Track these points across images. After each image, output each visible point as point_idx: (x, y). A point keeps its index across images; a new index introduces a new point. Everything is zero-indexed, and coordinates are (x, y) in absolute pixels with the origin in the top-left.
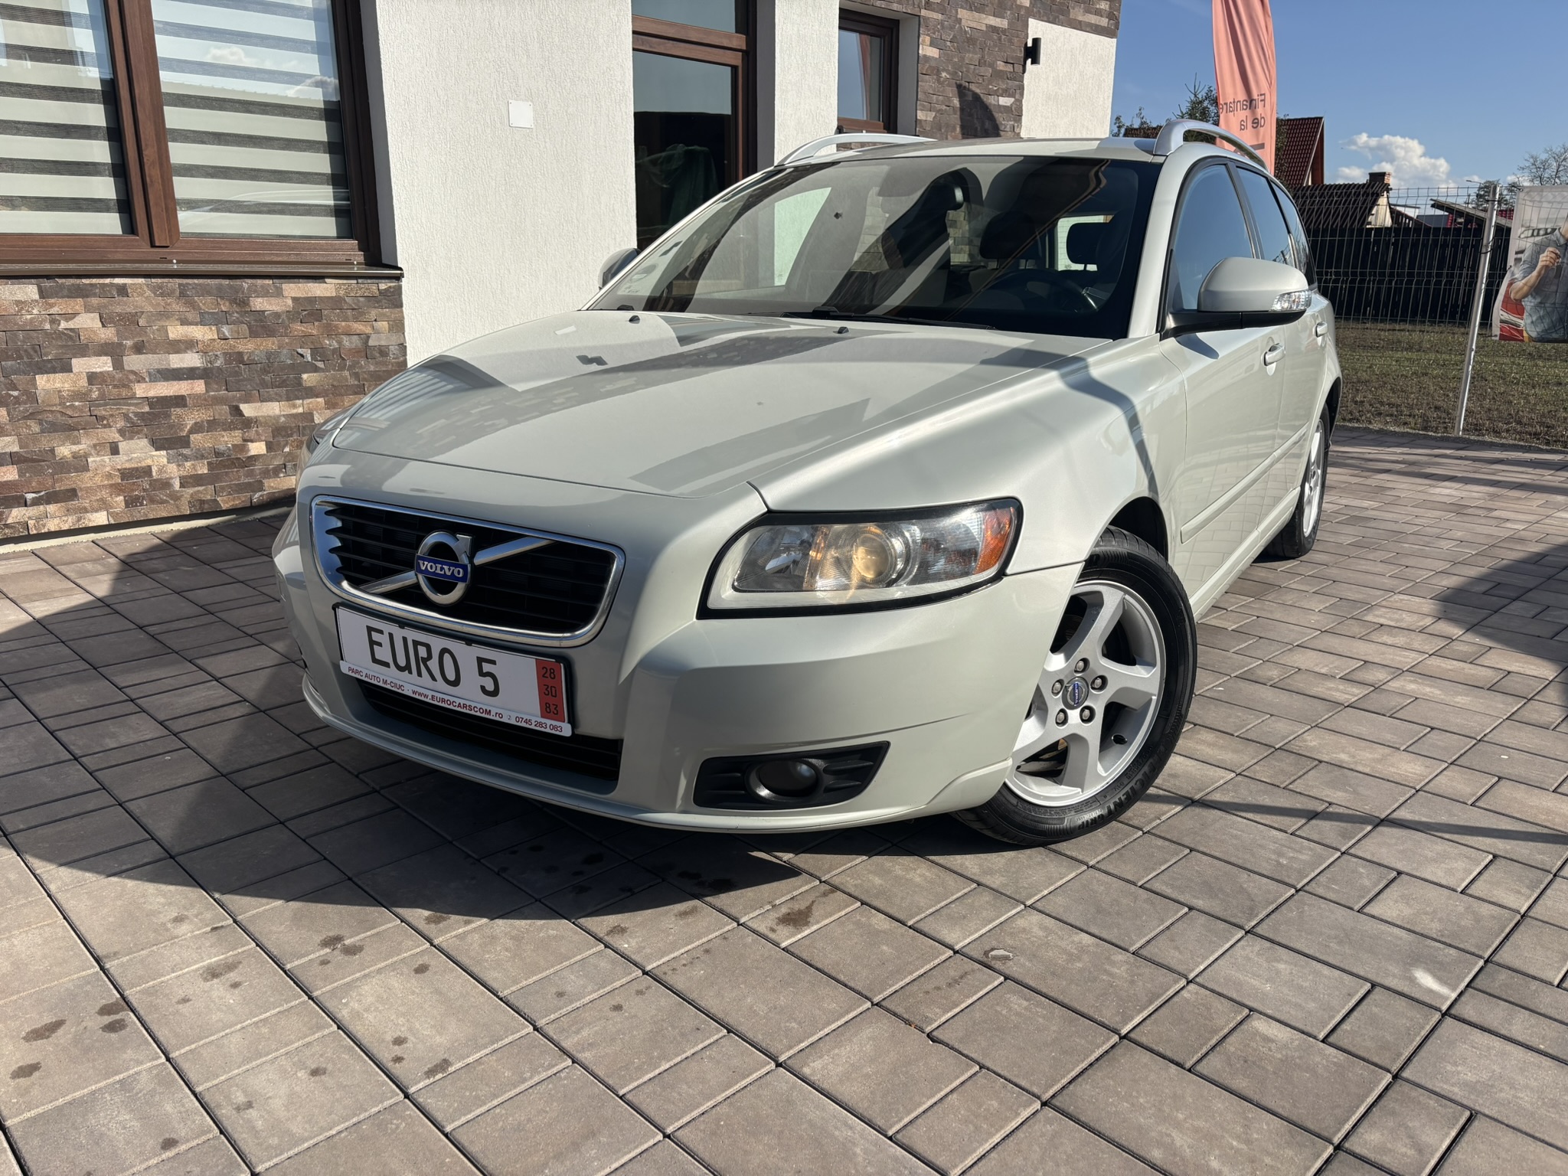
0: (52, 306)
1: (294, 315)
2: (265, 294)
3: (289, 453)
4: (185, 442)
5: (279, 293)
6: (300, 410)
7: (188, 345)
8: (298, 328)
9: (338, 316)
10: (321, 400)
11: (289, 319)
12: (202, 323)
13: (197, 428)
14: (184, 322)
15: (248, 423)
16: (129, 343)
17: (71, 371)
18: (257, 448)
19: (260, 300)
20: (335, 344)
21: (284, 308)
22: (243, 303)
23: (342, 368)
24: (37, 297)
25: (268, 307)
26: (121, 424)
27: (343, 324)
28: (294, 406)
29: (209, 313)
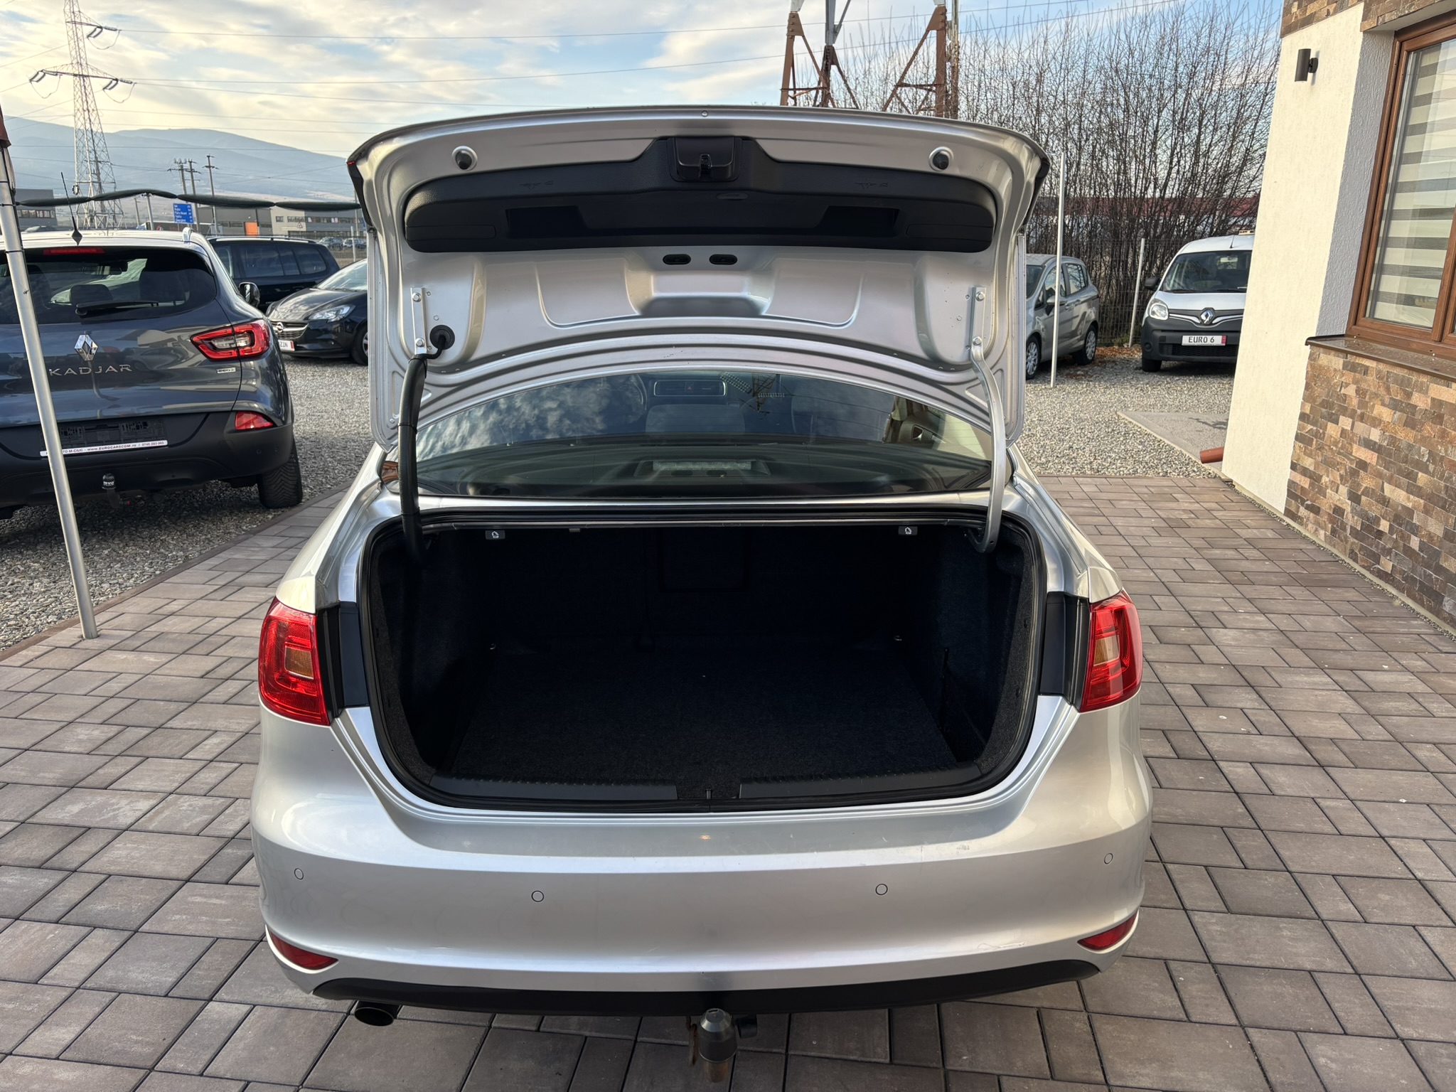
0: (1343, 375)
1: (1428, 414)
3: (1396, 541)
4: (1359, 501)
6: (1410, 505)
7: (1376, 422)
8: (1429, 429)
10: (1422, 501)
11: (1426, 417)
12: (1389, 407)
13: (1366, 492)
14: (1383, 404)
15: (1385, 501)
16: (1359, 411)
17: (1337, 423)
18: (1384, 526)
20: (1442, 454)
21: (1425, 407)
22: (1409, 395)
23: (1441, 478)
24: (1341, 368)
25: (1419, 404)
26: (1342, 472)
28: (1409, 500)
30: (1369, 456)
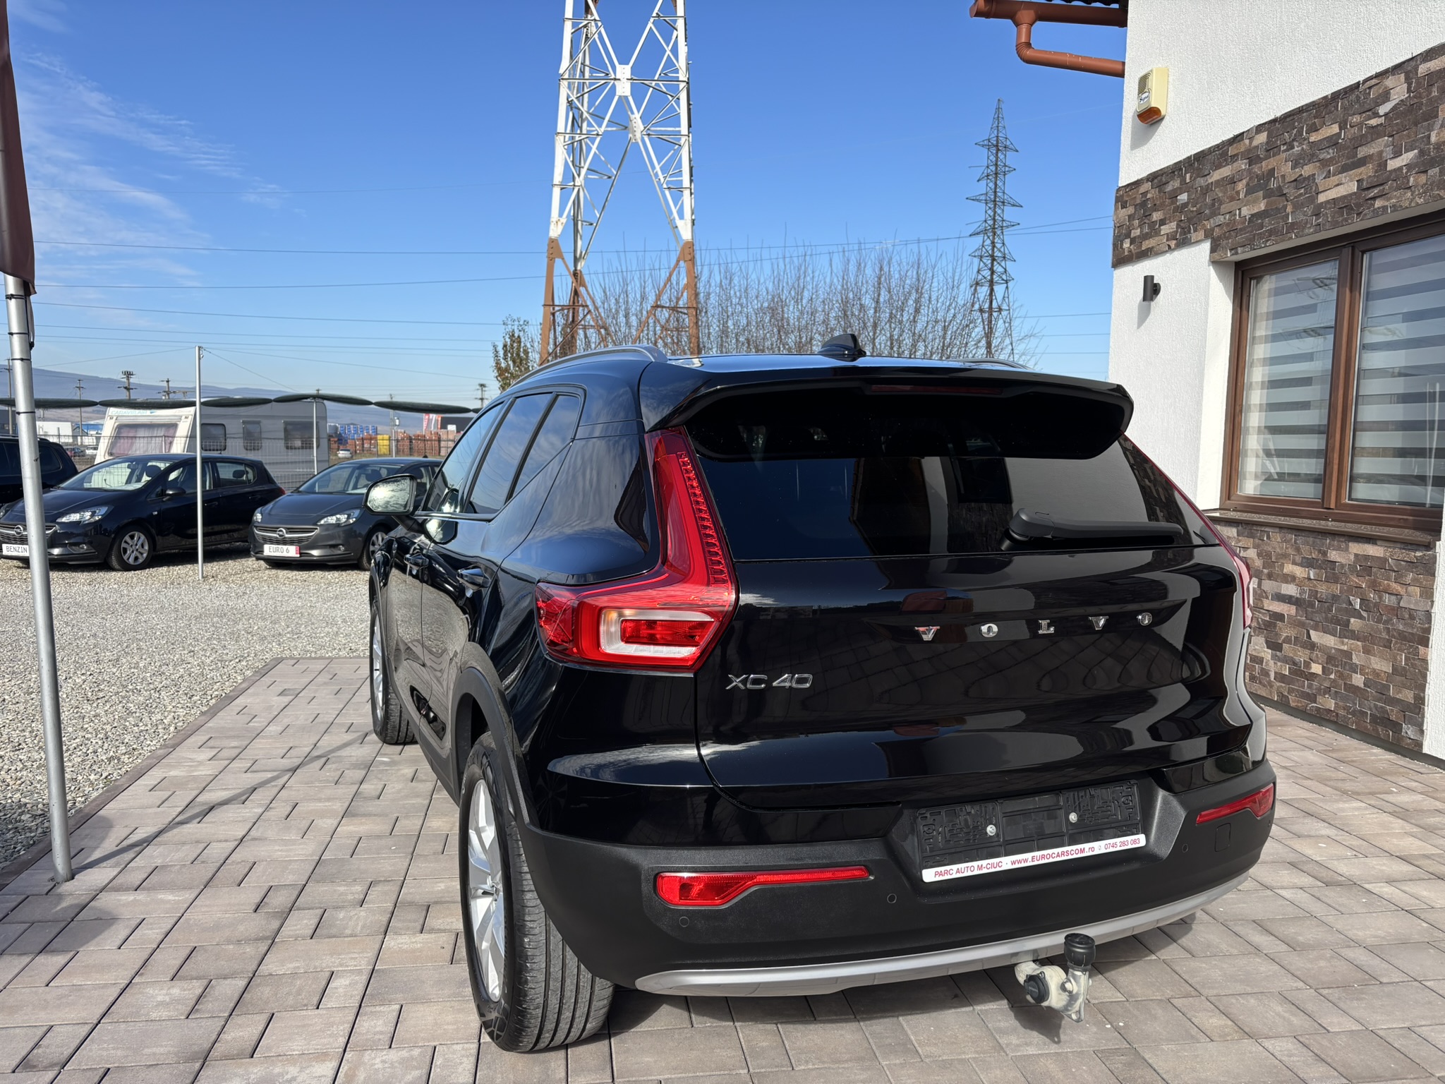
1: (1352, 568)
2: (1339, 549)
3: (1334, 681)
4: (1280, 649)
5: (1347, 549)
6: (1345, 648)
7: (1291, 579)
8: (1355, 580)
9: (1383, 575)
10: (1359, 643)
11: (1350, 571)
12: (1301, 565)
13: (1288, 640)
14: (1294, 563)
15: (1312, 646)
16: (1266, 571)
18: (1316, 669)
19: (1334, 552)
20: (1376, 601)
21: (1348, 562)
22: (1325, 554)
23: (1379, 621)
25: (1338, 560)
27: (1386, 582)
28: (1343, 643)
29: (1305, 558)
30: (1287, 610)
